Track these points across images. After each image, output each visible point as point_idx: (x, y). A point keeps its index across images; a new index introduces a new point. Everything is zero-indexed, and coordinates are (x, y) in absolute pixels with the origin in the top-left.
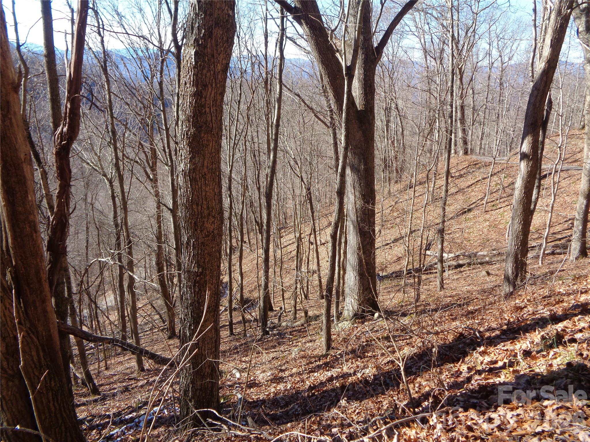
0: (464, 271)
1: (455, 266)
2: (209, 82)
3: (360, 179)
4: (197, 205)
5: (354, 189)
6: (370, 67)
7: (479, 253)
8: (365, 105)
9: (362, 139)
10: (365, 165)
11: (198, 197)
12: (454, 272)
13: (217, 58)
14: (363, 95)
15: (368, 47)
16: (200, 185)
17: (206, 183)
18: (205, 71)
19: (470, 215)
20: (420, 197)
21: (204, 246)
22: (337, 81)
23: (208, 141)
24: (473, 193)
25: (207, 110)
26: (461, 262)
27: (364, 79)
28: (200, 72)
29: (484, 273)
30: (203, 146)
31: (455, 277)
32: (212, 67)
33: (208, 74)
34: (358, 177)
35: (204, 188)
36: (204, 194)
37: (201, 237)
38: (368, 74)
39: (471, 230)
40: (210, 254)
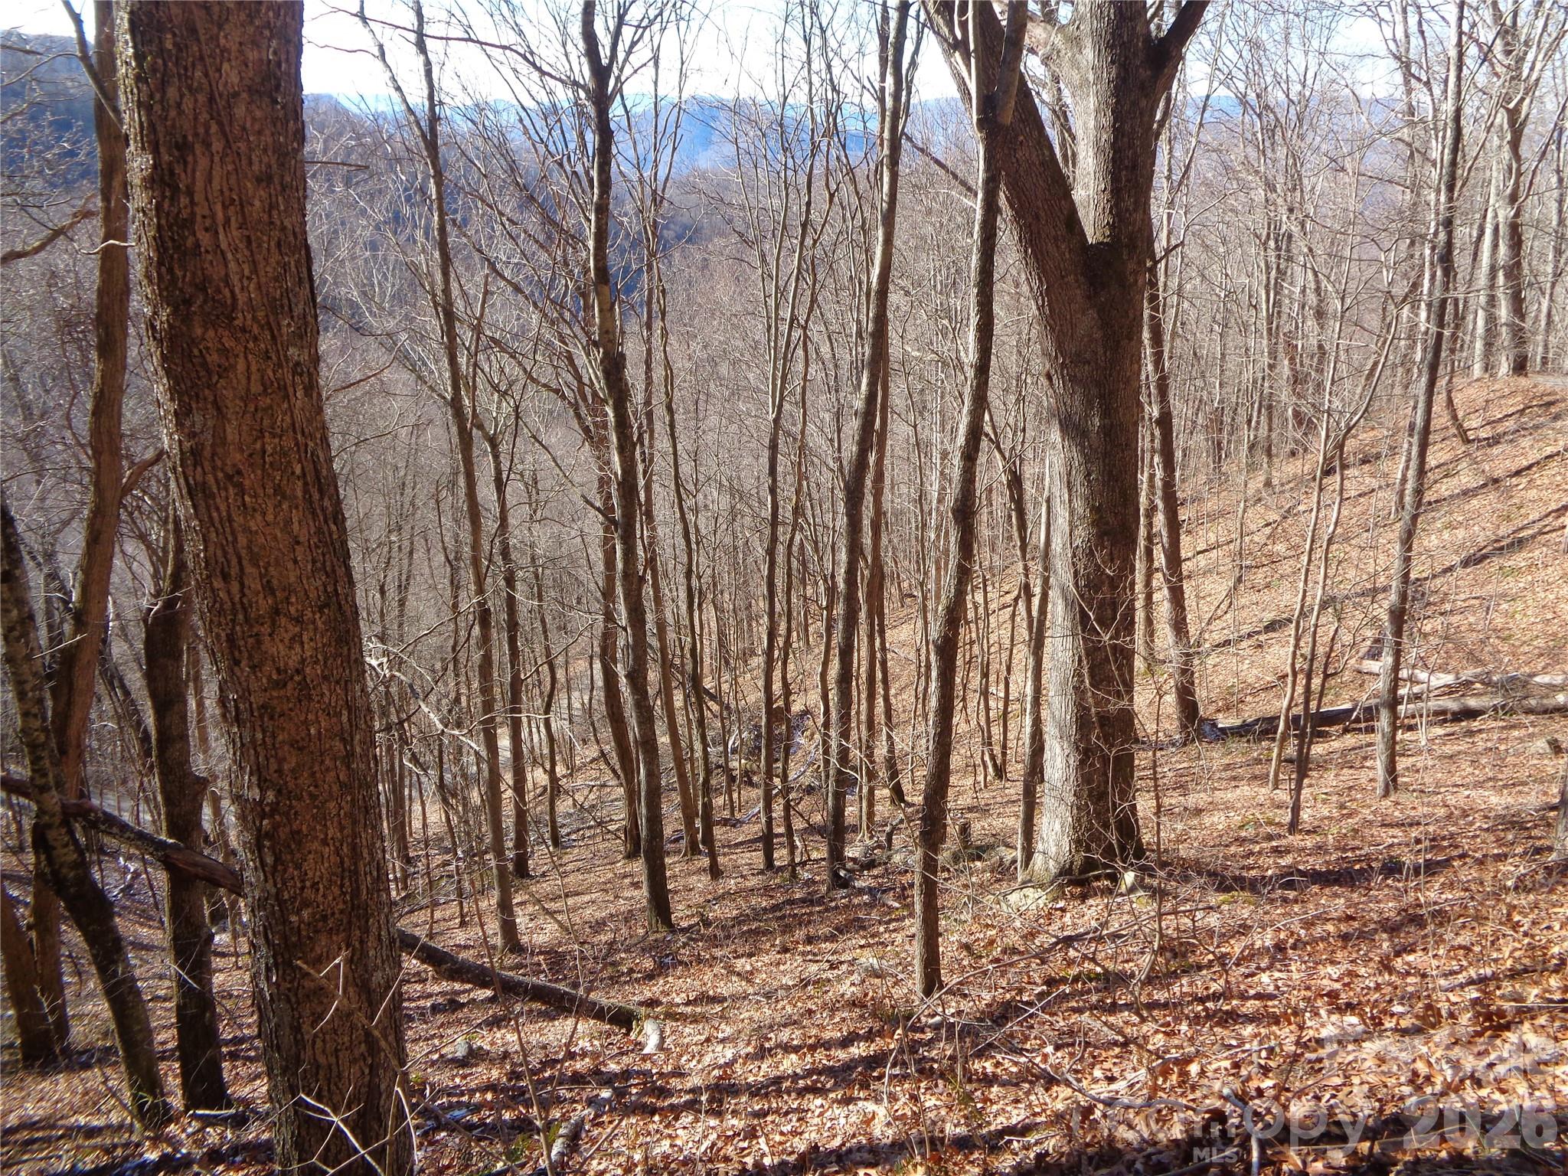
0: (1480, 731)
1: (1454, 714)
2: (196, 135)
3: (1087, 459)
4: (226, 577)
5: (1070, 490)
6: (1135, 104)
7: (1537, 679)
8: (1112, 227)
9: (1098, 335)
10: (1106, 414)
11: (225, 554)
12: (1449, 730)
13: (214, 38)
14: (1107, 195)
15: (1130, 41)
16: (223, 507)
17: (244, 504)
18: (172, 93)
19: (1519, 559)
20: (1362, 500)
21: (272, 718)
22: (1019, 155)
23: (224, 351)
24: (1533, 494)
25: (205, 239)
26: (1473, 703)
27: (1113, 145)
28: (158, 96)
29: (1541, 744)
30: (209, 372)
31: (1448, 749)
32: (198, 74)
33: (188, 104)
34: (1082, 452)
35: (239, 520)
36: (242, 540)
37: (254, 686)
38: (1127, 127)
39: (1519, 605)
40: (297, 746)
